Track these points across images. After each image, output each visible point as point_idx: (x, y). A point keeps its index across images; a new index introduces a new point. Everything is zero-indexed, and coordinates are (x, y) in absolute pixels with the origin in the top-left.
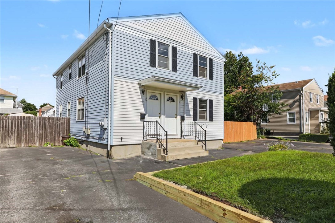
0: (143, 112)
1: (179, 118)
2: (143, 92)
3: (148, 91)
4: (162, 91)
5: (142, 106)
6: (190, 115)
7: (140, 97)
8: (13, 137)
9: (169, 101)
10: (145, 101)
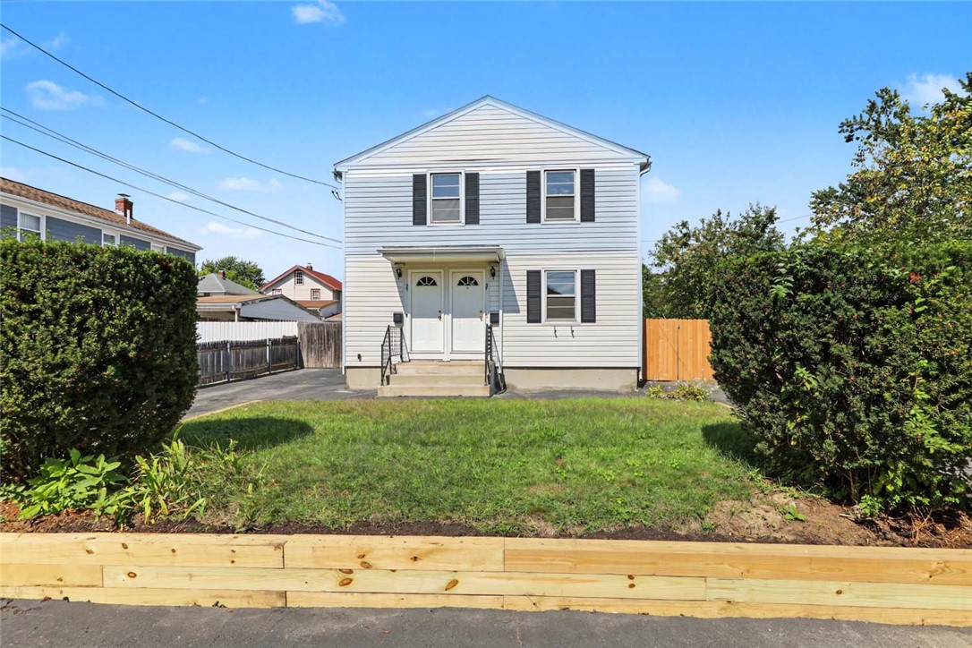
0: (401, 310)
1: (487, 319)
2: (399, 274)
3: (410, 271)
4: (441, 268)
5: (399, 299)
6: (518, 311)
7: (395, 284)
8: (329, 353)
9: (463, 284)
10: (403, 291)
